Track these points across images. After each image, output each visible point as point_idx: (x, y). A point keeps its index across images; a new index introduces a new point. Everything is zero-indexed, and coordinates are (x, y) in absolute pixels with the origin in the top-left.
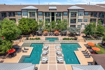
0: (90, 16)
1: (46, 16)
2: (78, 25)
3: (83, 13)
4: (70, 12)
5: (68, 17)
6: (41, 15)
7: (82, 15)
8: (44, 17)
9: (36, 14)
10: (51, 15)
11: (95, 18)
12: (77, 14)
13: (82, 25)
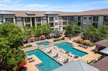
0: (62, 20)
1: (26, 22)
2: (55, 28)
3: (58, 18)
4: (49, 16)
5: (47, 21)
6: (20, 21)
7: (58, 19)
8: (24, 22)
9: (14, 20)
10: (31, 20)
11: (66, 21)
12: (54, 18)
13: (61, 27)
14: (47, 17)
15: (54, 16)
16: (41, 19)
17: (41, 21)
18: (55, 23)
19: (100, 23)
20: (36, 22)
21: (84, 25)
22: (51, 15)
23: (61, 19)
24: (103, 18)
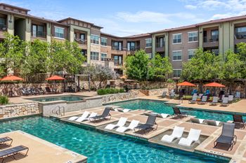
0: (110, 47)
3: (98, 38)
4: (72, 27)
7: (98, 43)
11: (120, 53)
12: (89, 38)
14: (67, 28)
15: (88, 30)
16: (49, 29)
17: (49, 38)
18: (91, 53)
19: (226, 45)
20: (28, 35)
21: (175, 58)
22: (81, 25)
23: (106, 44)
24: (232, 28)
